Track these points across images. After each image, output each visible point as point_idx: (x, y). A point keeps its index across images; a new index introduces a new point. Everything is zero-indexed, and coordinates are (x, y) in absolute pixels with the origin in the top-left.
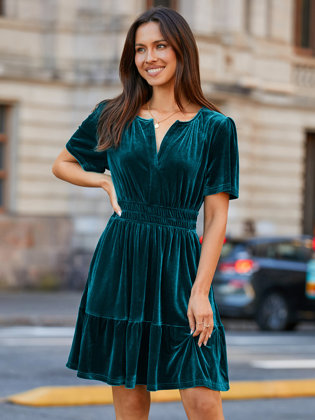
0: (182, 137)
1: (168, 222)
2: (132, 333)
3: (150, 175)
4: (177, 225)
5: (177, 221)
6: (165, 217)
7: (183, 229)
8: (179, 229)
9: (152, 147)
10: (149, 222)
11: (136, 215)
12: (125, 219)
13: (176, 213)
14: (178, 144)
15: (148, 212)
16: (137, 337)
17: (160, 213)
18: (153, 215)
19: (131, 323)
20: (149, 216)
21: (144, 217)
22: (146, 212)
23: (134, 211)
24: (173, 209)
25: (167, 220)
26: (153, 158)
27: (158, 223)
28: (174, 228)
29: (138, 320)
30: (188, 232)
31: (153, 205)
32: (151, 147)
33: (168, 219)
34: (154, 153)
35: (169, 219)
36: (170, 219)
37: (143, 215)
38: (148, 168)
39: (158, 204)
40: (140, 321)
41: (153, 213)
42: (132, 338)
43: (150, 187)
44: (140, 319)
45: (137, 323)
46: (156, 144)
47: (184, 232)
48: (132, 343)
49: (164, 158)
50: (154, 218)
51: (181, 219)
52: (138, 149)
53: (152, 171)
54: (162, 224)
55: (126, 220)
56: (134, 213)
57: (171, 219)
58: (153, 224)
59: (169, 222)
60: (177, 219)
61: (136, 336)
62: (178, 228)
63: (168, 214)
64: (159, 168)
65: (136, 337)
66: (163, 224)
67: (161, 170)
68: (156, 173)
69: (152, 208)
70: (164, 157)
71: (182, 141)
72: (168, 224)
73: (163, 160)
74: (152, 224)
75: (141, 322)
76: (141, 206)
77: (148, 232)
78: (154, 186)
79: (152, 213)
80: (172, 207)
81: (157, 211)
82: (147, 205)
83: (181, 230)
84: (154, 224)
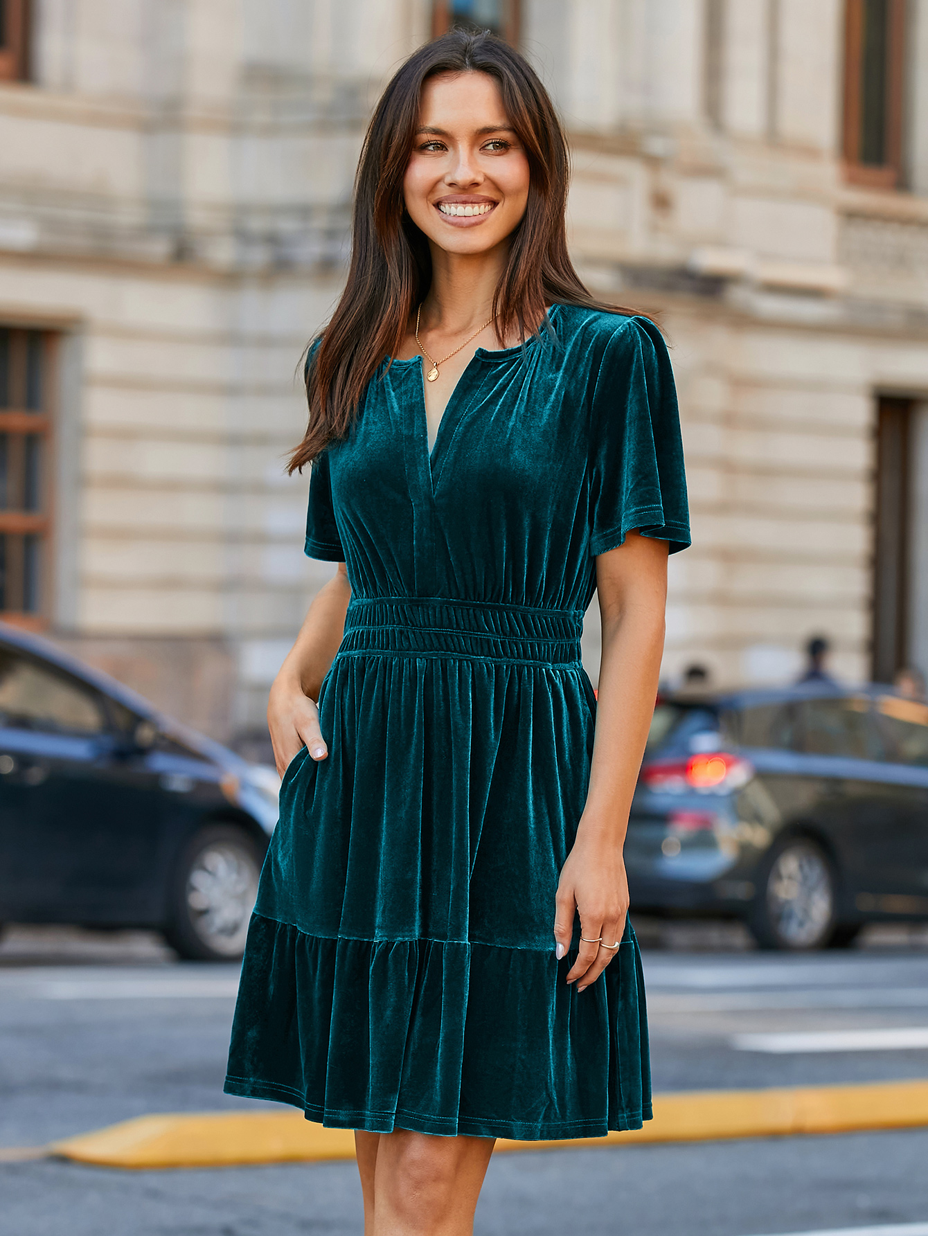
0: (499, 394)
1: (477, 643)
2: (390, 973)
3: (411, 514)
4: (506, 654)
5: (505, 641)
6: (465, 629)
7: (526, 661)
8: (514, 665)
9: (415, 432)
10: (421, 651)
11: (387, 634)
12: (363, 649)
13: (501, 617)
14: (486, 417)
15: (415, 624)
16: (406, 983)
17: (449, 619)
18: (429, 630)
19: (388, 943)
20: (420, 633)
21: (408, 638)
22: (410, 624)
23: (382, 624)
24: (489, 607)
25: (472, 639)
26: (416, 465)
27: (445, 648)
28: (495, 662)
29: (406, 933)
30: (544, 670)
31: (427, 600)
32: (413, 434)
33: (475, 634)
34: (421, 451)
35: (477, 635)
36: (481, 635)
37: (405, 632)
38: (405, 494)
39: (442, 596)
40: (411, 936)
41: (430, 625)
42: (391, 985)
43: (415, 549)
44: (411, 931)
45: (403, 943)
46: (426, 423)
47: (529, 671)
48: (392, 1000)
49: (449, 461)
50: (432, 636)
51: (517, 636)
52: (373, 446)
53: (417, 502)
54: (458, 650)
55: (363, 653)
56: (383, 631)
57: (484, 635)
58: (433, 655)
59: (479, 644)
60: (505, 634)
61: (404, 979)
62: (509, 661)
63: (473, 622)
64: (436, 493)
65: (404, 982)
66: (460, 649)
67: (440, 496)
68: (426, 508)
69: (425, 610)
70: (448, 459)
71: (497, 405)
72: (475, 652)
73: (444, 468)
74: (429, 655)
75: (416, 941)
76: (396, 607)
77: (421, 678)
78: (426, 545)
79: (427, 624)
80: (485, 599)
81: (440, 616)
82: (411, 601)
83: (521, 667)
84: (436, 655)
